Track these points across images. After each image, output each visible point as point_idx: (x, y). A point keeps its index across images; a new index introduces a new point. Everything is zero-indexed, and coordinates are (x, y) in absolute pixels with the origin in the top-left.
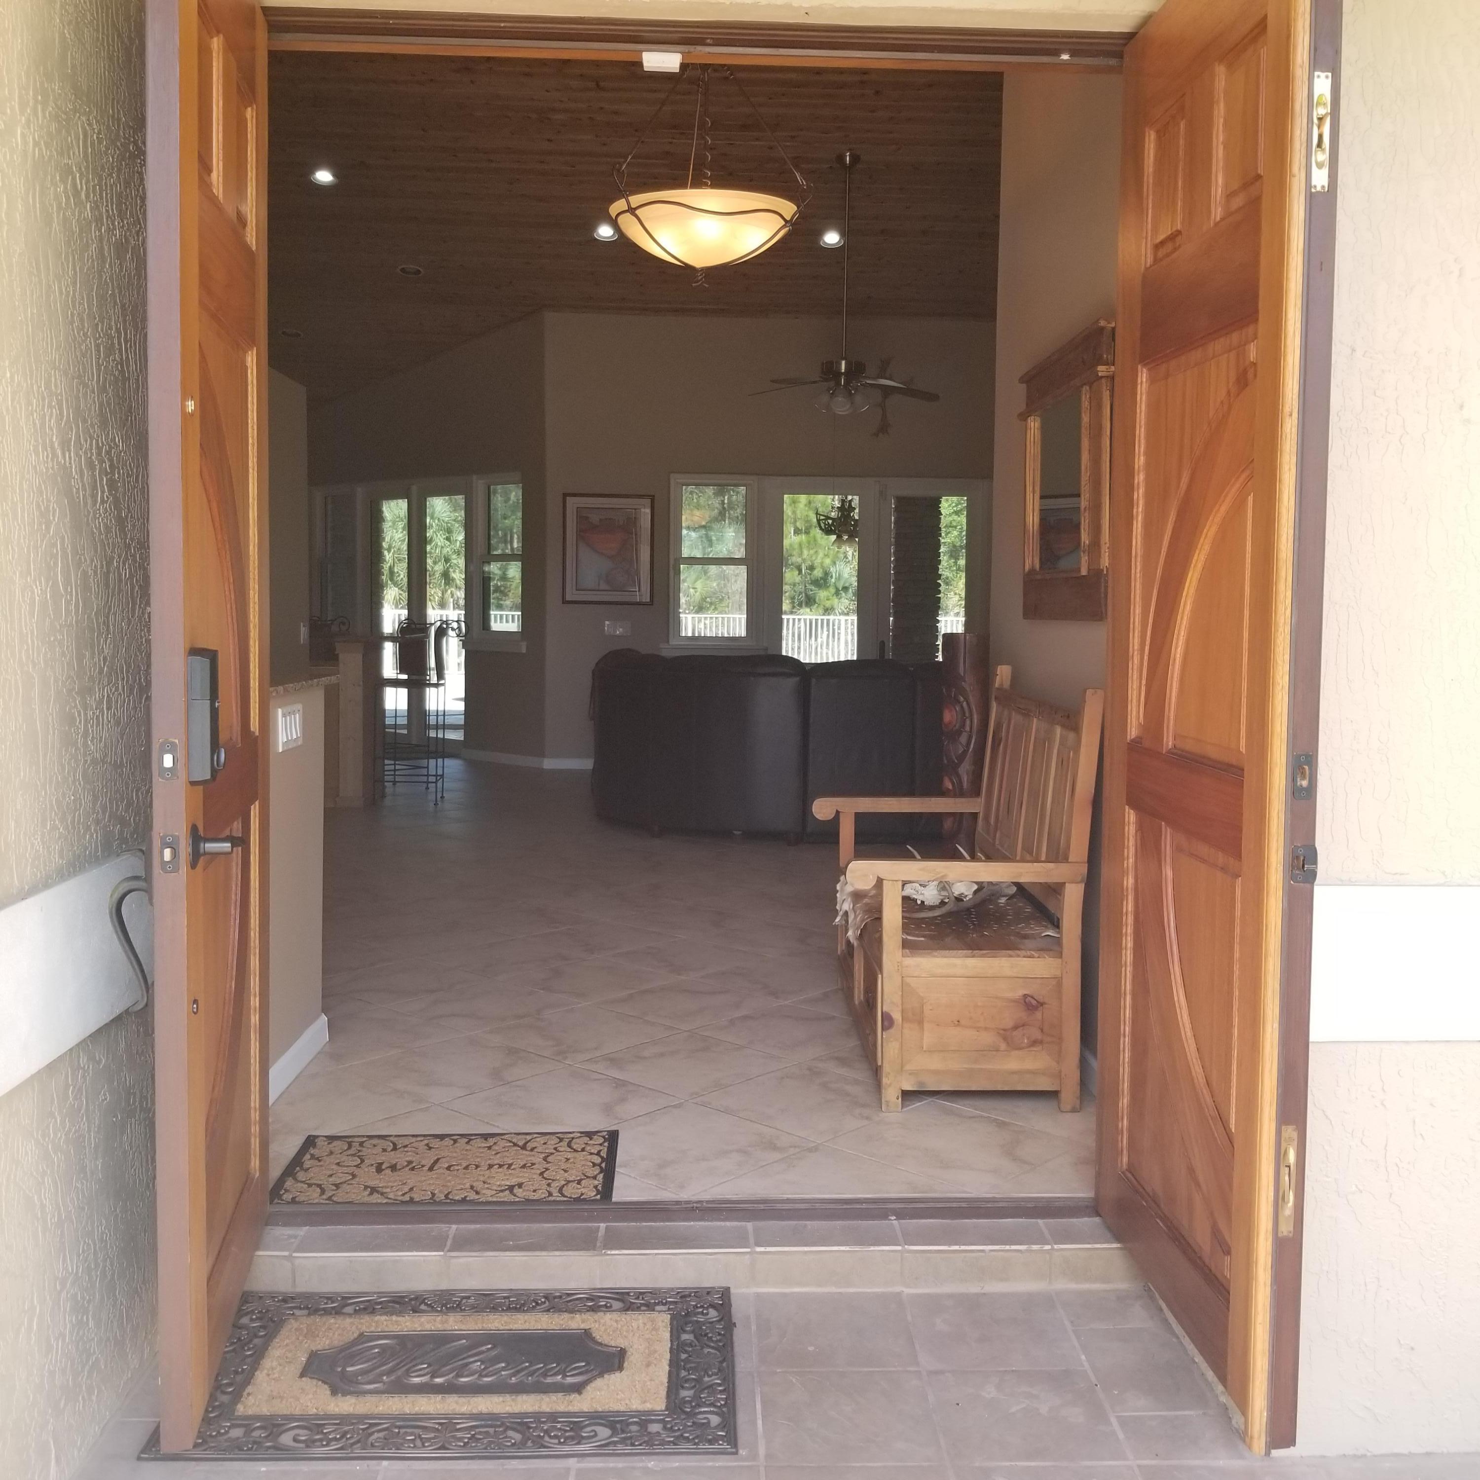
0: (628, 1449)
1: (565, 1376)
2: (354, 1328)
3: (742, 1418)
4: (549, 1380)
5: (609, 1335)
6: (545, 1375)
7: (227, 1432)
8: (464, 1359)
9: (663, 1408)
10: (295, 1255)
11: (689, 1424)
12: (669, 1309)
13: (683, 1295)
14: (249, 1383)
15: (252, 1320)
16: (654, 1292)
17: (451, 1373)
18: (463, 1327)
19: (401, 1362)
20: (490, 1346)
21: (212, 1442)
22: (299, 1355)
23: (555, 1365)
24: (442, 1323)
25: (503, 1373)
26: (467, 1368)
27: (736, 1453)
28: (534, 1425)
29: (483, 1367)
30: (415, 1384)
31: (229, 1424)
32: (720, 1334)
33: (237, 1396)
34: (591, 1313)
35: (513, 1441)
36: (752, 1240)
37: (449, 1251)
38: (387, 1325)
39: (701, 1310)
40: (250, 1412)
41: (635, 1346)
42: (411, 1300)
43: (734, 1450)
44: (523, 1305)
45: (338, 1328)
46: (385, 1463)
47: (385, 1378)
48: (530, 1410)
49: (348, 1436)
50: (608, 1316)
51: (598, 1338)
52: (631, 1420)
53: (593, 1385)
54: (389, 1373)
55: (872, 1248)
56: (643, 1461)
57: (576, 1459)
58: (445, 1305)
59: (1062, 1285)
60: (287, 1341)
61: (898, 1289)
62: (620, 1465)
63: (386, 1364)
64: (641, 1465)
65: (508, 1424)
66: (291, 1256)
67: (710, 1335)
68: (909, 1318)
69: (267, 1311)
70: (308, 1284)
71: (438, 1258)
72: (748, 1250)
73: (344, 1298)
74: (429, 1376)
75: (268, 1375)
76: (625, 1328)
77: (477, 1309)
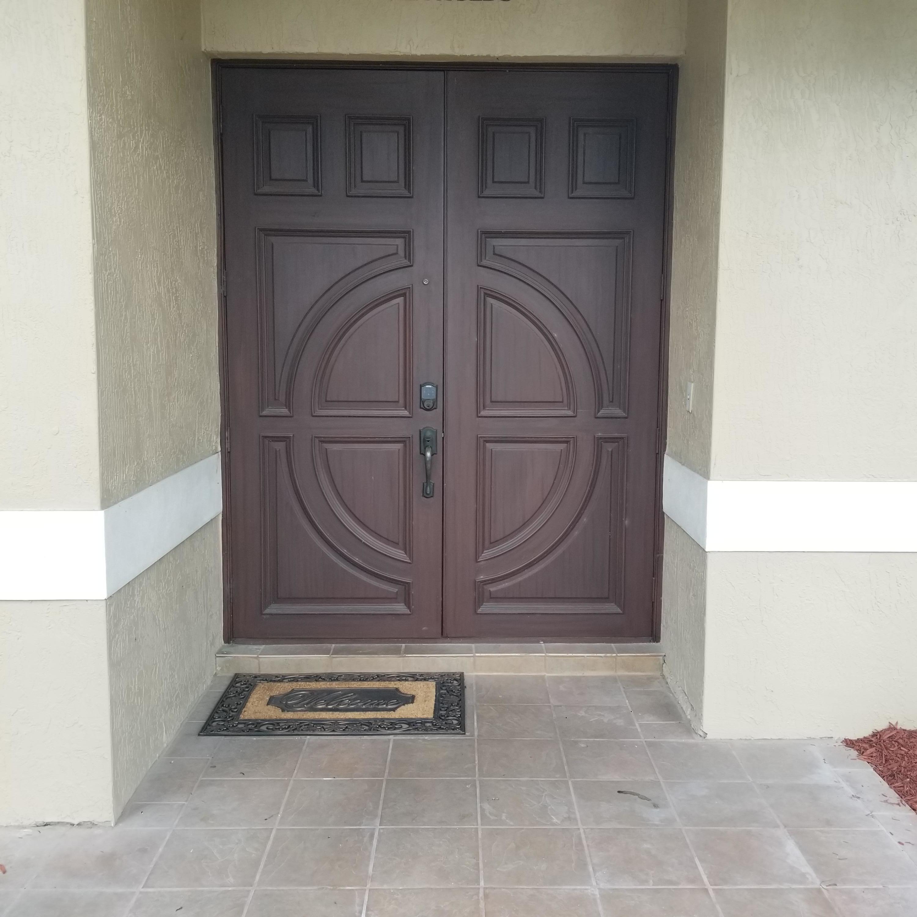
0: (416, 732)
1: (387, 705)
2: (289, 687)
3: (468, 722)
4: (380, 707)
5: (407, 690)
6: (378, 704)
7: (237, 726)
8: (341, 699)
9: (432, 717)
10: (260, 656)
11: (444, 723)
12: (435, 681)
13: (442, 675)
14: (244, 707)
15: (241, 685)
16: (428, 674)
17: (335, 704)
18: (340, 687)
19: (312, 700)
20: (352, 694)
21: (231, 729)
22: (265, 697)
23: (382, 701)
24: (330, 685)
25: (359, 704)
26: (343, 702)
27: (465, 734)
28: (374, 723)
29: (350, 702)
30: (318, 708)
31: (237, 723)
32: (458, 690)
33: (240, 712)
34: (399, 682)
35: (365, 729)
36: (474, 651)
37: (332, 655)
38: (304, 686)
39: (450, 681)
40: (246, 718)
41: (419, 694)
42: (314, 677)
43: (464, 733)
44: (367, 679)
45: (282, 687)
46: (308, 737)
47: (305, 706)
48: (372, 717)
49: (291, 727)
50: (407, 682)
51: (402, 691)
52: (418, 721)
53: (400, 708)
54: (307, 704)
55: (531, 655)
56: (422, 737)
57: (393, 736)
58: (330, 679)
59: (622, 673)
60: (259, 692)
61: (543, 674)
62: (413, 738)
63: (306, 700)
64: (422, 738)
65: (362, 723)
66: (258, 657)
67: (454, 691)
68: (547, 685)
69: (248, 681)
70: (266, 670)
71: (327, 658)
72: (472, 655)
73: (283, 676)
74: (325, 705)
75: (252, 704)
76: (415, 687)
77: (345, 680)
